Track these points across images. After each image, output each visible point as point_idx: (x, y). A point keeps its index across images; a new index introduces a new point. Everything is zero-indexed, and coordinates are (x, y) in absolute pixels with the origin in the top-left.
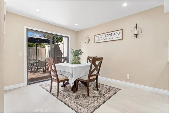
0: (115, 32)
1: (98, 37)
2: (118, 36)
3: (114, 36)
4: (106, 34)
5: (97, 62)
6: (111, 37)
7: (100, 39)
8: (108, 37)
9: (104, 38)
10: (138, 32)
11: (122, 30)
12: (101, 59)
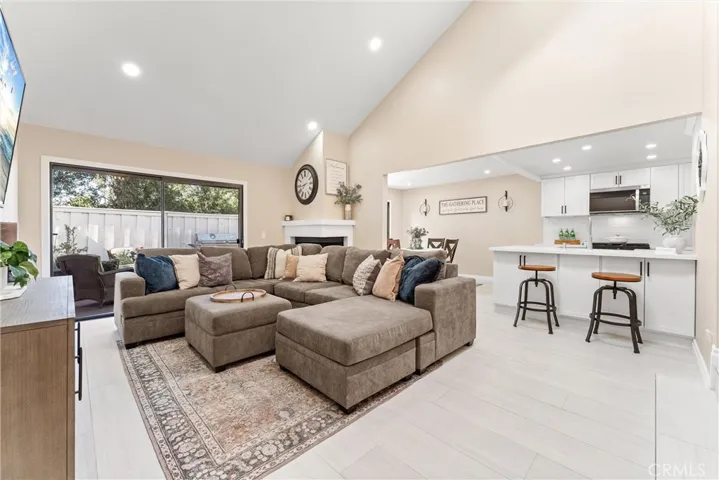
0: (476, 200)
1: (445, 205)
2: (480, 206)
3: (473, 206)
4: (460, 201)
5: (452, 246)
6: (469, 207)
7: (449, 207)
8: (464, 207)
9: (457, 207)
10: (508, 202)
11: (486, 197)
12: (455, 242)
